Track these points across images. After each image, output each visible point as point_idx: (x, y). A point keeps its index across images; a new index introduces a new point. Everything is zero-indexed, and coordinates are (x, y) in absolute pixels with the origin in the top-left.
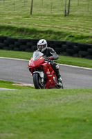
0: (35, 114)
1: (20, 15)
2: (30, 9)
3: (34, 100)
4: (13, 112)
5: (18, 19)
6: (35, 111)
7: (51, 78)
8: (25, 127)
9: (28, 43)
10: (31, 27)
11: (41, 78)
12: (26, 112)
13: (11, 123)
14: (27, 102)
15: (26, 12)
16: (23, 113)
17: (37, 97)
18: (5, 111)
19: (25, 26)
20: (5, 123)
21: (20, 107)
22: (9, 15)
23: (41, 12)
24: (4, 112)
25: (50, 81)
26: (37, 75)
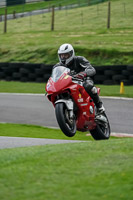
0: (123, 174)
1: (91, 30)
2: (106, 20)
3: (121, 154)
4: (90, 174)
5: (90, 36)
6: (123, 170)
7: (86, 109)
8: (110, 194)
9: (107, 72)
10: (109, 47)
11: (69, 111)
12: (109, 172)
13: (88, 190)
14: (111, 157)
15: (100, 26)
16: (106, 175)
17: (125, 150)
18: (78, 172)
19: (100, 47)
20: (79, 190)
21: (100, 165)
22: (76, 31)
23: (124, 24)
24: (76, 174)
25: (85, 113)
26: (61, 105)
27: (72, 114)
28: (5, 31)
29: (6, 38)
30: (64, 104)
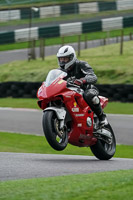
11: (60, 121)
25: (80, 125)
26: (50, 113)
27: (62, 124)
28: (121, 52)
29: (122, 60)
30: (54, 112)
